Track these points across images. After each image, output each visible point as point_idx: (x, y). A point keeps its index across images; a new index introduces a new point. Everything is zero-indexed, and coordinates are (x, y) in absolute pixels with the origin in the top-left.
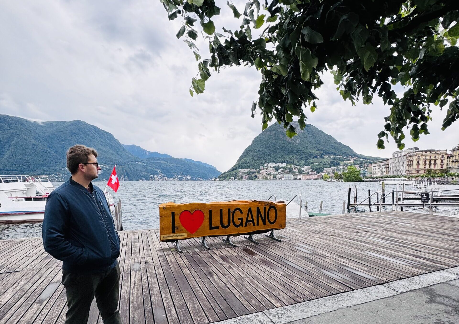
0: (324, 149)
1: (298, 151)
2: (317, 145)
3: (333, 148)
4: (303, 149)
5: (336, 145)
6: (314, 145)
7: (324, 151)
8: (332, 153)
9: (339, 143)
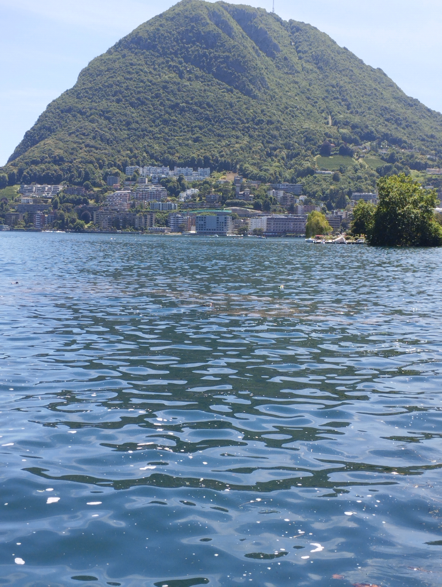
0: (356, 119)
1: (260, 122)
2: (332, 104)
3: (388, 120)
4: (278, 116)
5: (400, 109)
6: (321, 102)
7: (354, 127)
8: (386, 137)
9: (412, 99)
